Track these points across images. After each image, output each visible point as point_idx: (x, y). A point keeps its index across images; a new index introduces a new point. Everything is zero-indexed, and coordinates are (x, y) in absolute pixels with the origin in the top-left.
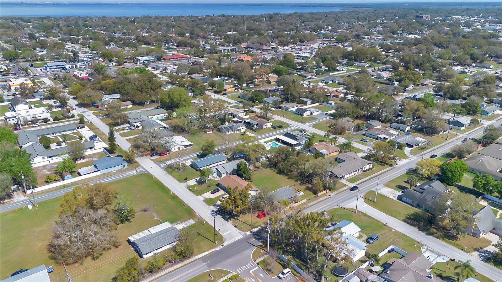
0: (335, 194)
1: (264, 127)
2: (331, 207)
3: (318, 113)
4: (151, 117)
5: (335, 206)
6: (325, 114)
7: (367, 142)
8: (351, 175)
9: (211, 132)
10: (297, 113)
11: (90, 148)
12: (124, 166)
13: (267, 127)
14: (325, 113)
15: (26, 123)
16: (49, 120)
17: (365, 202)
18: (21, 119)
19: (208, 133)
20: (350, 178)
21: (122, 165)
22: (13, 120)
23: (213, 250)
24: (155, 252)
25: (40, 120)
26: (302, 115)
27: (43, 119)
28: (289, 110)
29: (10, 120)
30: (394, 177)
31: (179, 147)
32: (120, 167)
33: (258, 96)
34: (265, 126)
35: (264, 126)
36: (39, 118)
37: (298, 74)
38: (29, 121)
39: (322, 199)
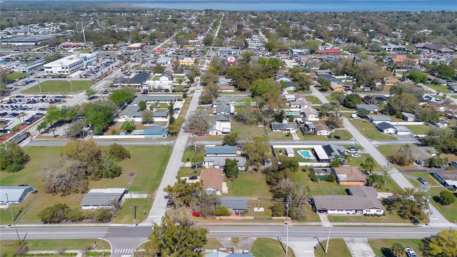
0: (294, 226)
1: (318, 134)
2: (270, 236)
3: (408, 133)
4: (235, 102)
5: (275, 236)
6: (415, 137)
7: (423, 183)
8: (340, 212)
9: (263, 126)
10: (379, 127)
11: (163, 117)
12: (164, 136)
13: (323, 134)
14: (415, 135)
15: (154, 90)
16: (169, 91)
17: (315, 248)
18: (151, 86)
19: (259, 126)
20: (337, 215)
21: (162, 135)
22: (146, 86)
23: (127, 225)
24: (92, 207)
25: (163, 89)
26: (381, 131)
27: (165, 89)
28: (374, 122)
29: (144, 86)
30: (399, 237)
31: (217, 132)
32: (161, 136)
33: (351, 101)
34: (320, 133)
35: (318, 132)
36: (163, 88)
37: (447, 85)
38: (156, 89)
39: (274, 224)
